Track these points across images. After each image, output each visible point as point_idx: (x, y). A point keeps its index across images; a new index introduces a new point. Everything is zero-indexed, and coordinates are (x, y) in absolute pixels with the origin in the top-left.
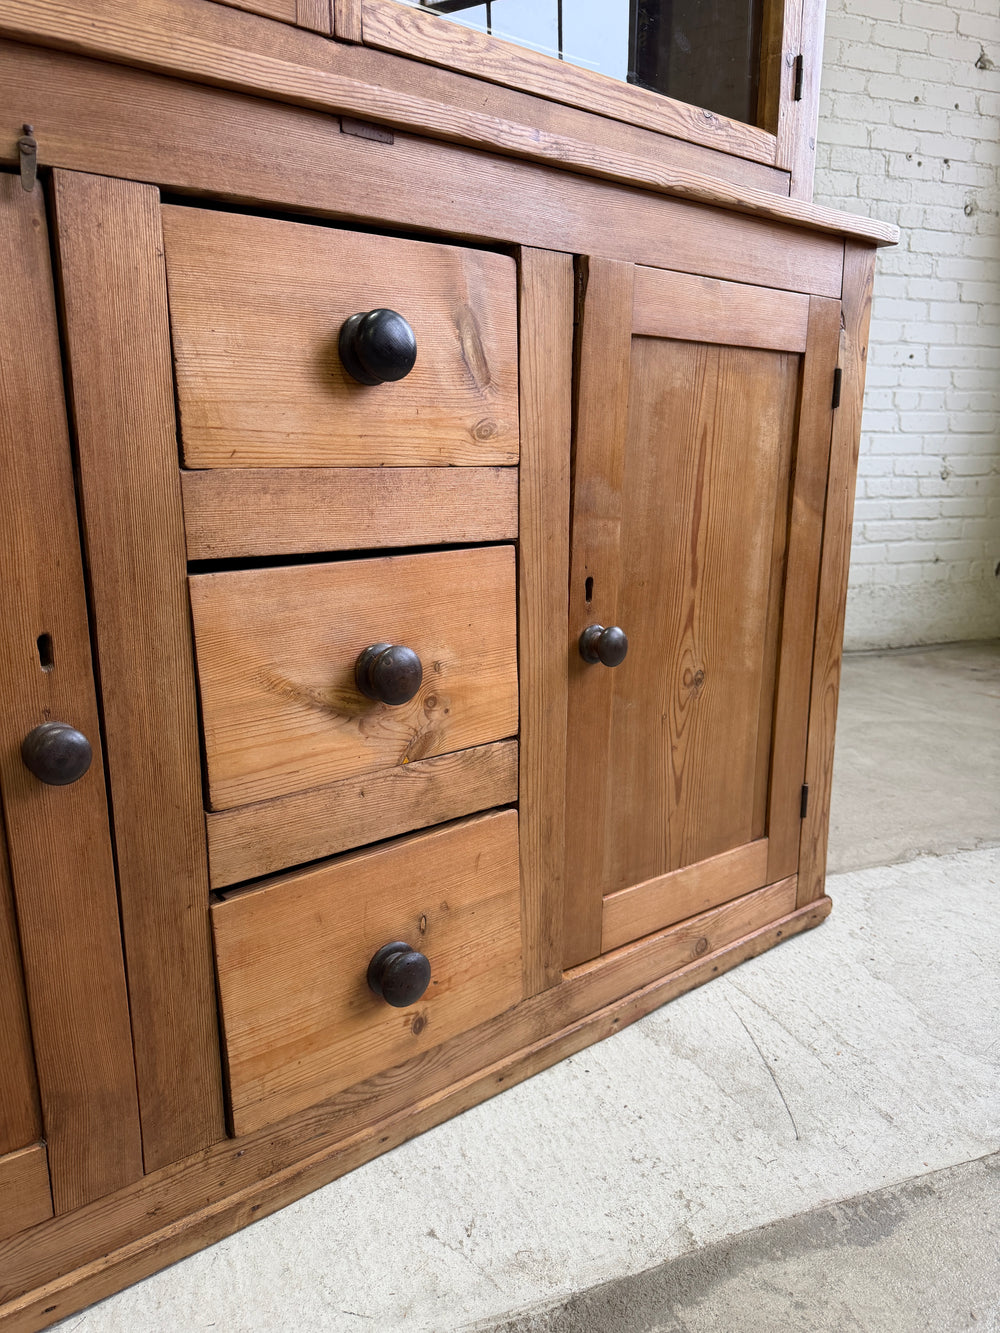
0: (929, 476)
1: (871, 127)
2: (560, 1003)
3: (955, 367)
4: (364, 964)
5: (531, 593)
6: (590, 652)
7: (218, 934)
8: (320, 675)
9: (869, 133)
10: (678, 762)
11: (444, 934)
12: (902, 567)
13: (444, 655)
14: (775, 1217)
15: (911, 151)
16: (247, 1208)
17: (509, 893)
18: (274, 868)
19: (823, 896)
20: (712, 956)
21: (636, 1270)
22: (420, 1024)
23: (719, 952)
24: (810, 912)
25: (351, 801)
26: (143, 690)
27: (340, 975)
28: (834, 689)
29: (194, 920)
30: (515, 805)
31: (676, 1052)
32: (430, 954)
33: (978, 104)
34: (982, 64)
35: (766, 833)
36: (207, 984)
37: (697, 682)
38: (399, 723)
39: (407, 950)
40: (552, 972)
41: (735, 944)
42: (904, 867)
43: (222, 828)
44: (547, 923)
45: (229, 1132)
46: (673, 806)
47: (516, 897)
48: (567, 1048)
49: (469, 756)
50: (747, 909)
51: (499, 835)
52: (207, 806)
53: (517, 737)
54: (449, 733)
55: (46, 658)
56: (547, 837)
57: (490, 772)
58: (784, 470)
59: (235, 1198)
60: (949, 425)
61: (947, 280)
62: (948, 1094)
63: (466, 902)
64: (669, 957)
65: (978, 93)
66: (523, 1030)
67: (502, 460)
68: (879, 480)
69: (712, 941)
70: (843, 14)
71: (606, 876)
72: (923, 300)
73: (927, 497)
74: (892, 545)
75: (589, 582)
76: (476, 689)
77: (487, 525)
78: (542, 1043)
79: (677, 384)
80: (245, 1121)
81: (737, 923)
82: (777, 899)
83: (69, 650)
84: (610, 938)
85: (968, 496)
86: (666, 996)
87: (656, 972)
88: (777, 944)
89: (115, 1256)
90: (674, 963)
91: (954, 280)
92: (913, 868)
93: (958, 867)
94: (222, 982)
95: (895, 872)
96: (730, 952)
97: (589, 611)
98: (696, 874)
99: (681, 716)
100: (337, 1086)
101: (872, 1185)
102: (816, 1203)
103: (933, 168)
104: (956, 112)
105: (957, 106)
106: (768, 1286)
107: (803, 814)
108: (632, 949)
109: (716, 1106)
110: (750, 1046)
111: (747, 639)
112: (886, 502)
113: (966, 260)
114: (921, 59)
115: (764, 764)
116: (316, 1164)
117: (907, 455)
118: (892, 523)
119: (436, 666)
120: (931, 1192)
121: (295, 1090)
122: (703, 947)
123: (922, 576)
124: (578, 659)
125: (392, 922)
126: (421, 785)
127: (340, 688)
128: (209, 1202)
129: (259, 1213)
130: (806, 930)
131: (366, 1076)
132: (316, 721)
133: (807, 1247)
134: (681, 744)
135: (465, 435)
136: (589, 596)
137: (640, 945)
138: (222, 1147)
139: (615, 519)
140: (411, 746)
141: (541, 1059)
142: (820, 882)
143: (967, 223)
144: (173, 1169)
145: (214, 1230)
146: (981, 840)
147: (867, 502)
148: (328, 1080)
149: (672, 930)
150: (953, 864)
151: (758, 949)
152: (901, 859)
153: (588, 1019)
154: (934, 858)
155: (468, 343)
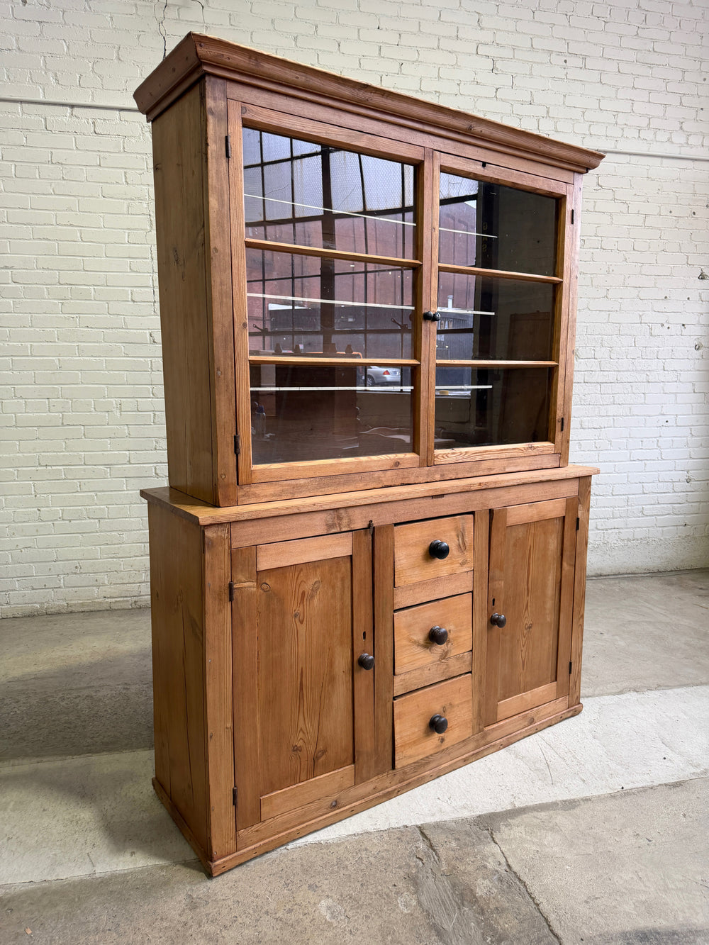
0: (679, 481)
1: (641, 313)
2: (484, 737)
3: (692, 425)
4: (429, 720)
5: (477, 607)
6: (494, 622)
7: (395, 709)
8: (420, 637)
9: (640, 316)
10: (523, 655)
11: (449, 713)
12: (665, 529)
13: (452, 627)
14: (541, 802)
15: (663, 322)
16: (396, 791)
17: (468, 701)
18: (408, 691)
19: (579, 703)
20: (536, 724)
21: (498, 811)
22: (443, 740)
23: (538, 723)
24: (574, 709)
25: (426, 672)
26: (383, 644)
27: (421, 725)
28: (582, 626)
29: (389, 705)
30: (471, 672)
31: (516, 757)
32: (447, 718)
33: (700, 296)
34: (702, 277)
35: (556, 680)
36: (391, 724)
37: (530, 627)
38: (439, 649)
39: (440, 717)
40: (481, 727)
41: (544, 720)
42: (620, 696)
43: (397, 680)
44: (480, 710)
45: (394, 768)
46: (522, 671)
47: (471, 702)
48: (485, 753)
49: (458, 658)
50: (549, 708)
51: (466, 682)
52: (394, 674)
53: (472, 651)
54: (453, 651)
55: (364, 638)
56: (480, 682)
57: (464, 662)
58: (559, 554)
59: (394, 787)
60: (690, 455)
61: (686, 382)
62: (607, 776)
63: (457, 703)
64: (520, 724)
65: (700, 291)
66: (471, 746)
67: (468, 569)
68: (651, 484)
69: (535, 719)
70: (625, 263)
71: (499, 695)
72: (673, 393)
73: (678, 492)
74: (658, 517)
75: (494, 600)
76: (461, 637)
77: (464, 588)
78: (478, 750)
79: (520, 536)
80: (398, 765)
81: (545, 713)
82: (561, 704)
83: (369, 636)
84: (499, 717)
85: (702, 491)
86: (519, 737)
87: (516, 729)
88: (560, 721)
89: (367, 799)
90: (522, 726)
91: (690, 382)
92: (623, 697)
93: (644, 698)
94: (395, 723)
95: (616, 698)
96: (542, 723)
97: (493, 609)
98: (530, 695)
99: (524, 640)
100: (421, 757)
101: (572, 798)
102: (554, 800)
103: (676, 329)
104: (688, 301)
105: (688, 299)
106: (534, 817)
107: (570, 672)
108: (507, 721)
109: (528, 773)
110: (542, 757)
111: (548, 612)
112: (655, 495)
113: (697, 372)
114: (668, 279)
115: (555, 654)
116: (414, 781)
117: (666, 471)
118: (659, 506)
119: (450, 631)
120: (590, 800)
121: (410, 757)
122: (532, 721)
123: (677, 534)
124: (490, 624)
125: (436, 708)
126: (445, 667)
127: (426, 640)
128: (387, 788)
129: (399, 793)
130: (572, 716)
131: (428, 755)
132: (419, 650)
133: (548, 810)
134: (524, 649)
135: (459, 565)
136: (493, 605)
137: (510, 719)
138: (391, 772)
139: (502, 580)
140: (441, 656)
141: (477, 756)
142: (578, 698)
143: (697, 354)
144: (380, 776)
145: (389, 796)
146: (659, 686)
147: (643, 495)
148: (418, 755)
149: (521, 715)
150: (642, 696)
151: (553, 723)
152: (621, 692)
153: (492, 744)
154: (635, 693)
155: (461, 541)
